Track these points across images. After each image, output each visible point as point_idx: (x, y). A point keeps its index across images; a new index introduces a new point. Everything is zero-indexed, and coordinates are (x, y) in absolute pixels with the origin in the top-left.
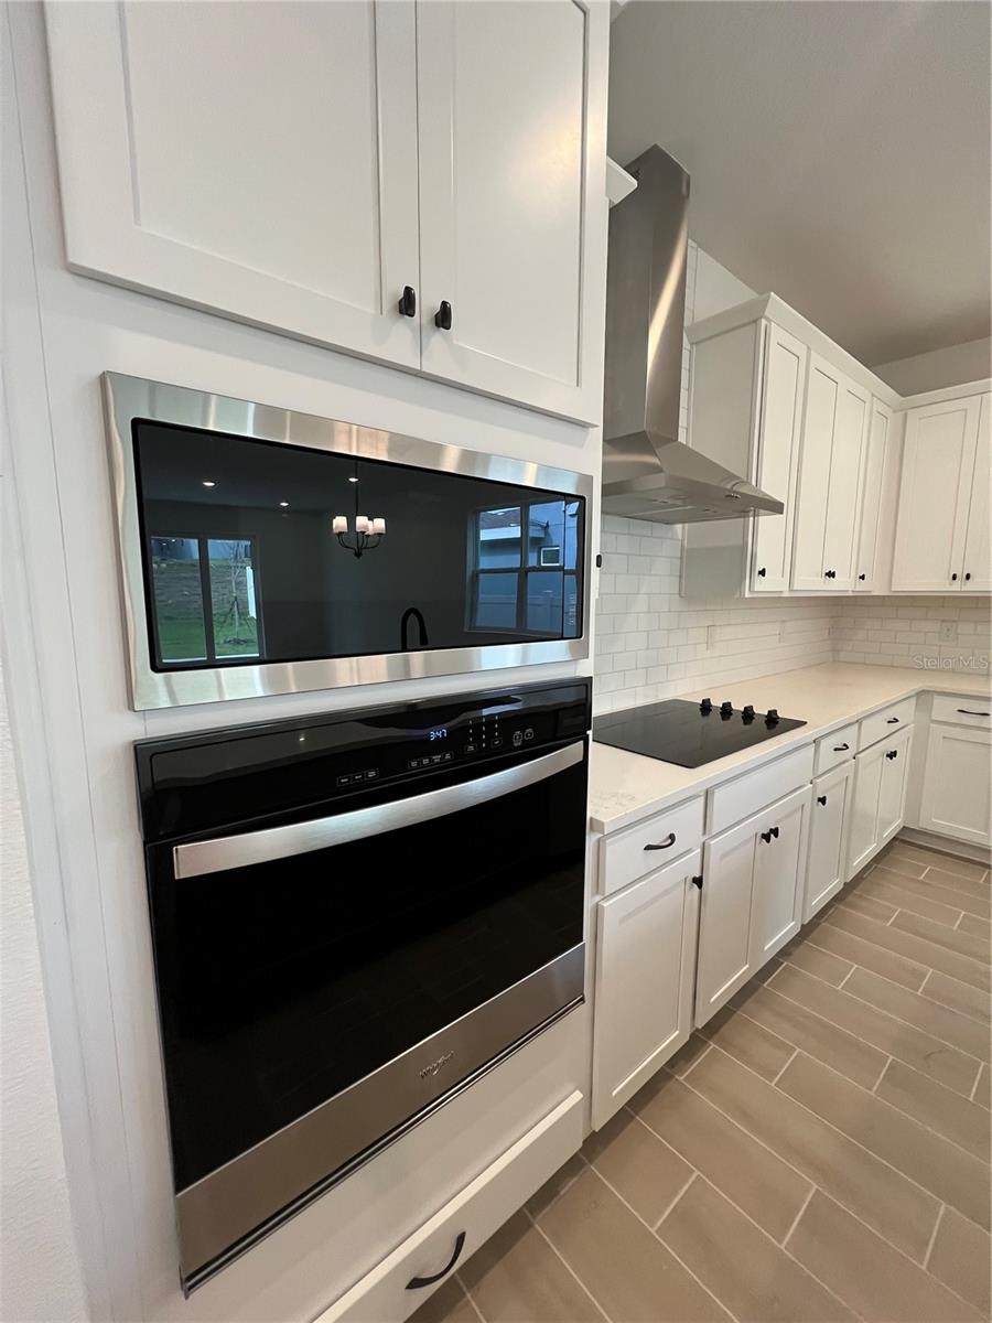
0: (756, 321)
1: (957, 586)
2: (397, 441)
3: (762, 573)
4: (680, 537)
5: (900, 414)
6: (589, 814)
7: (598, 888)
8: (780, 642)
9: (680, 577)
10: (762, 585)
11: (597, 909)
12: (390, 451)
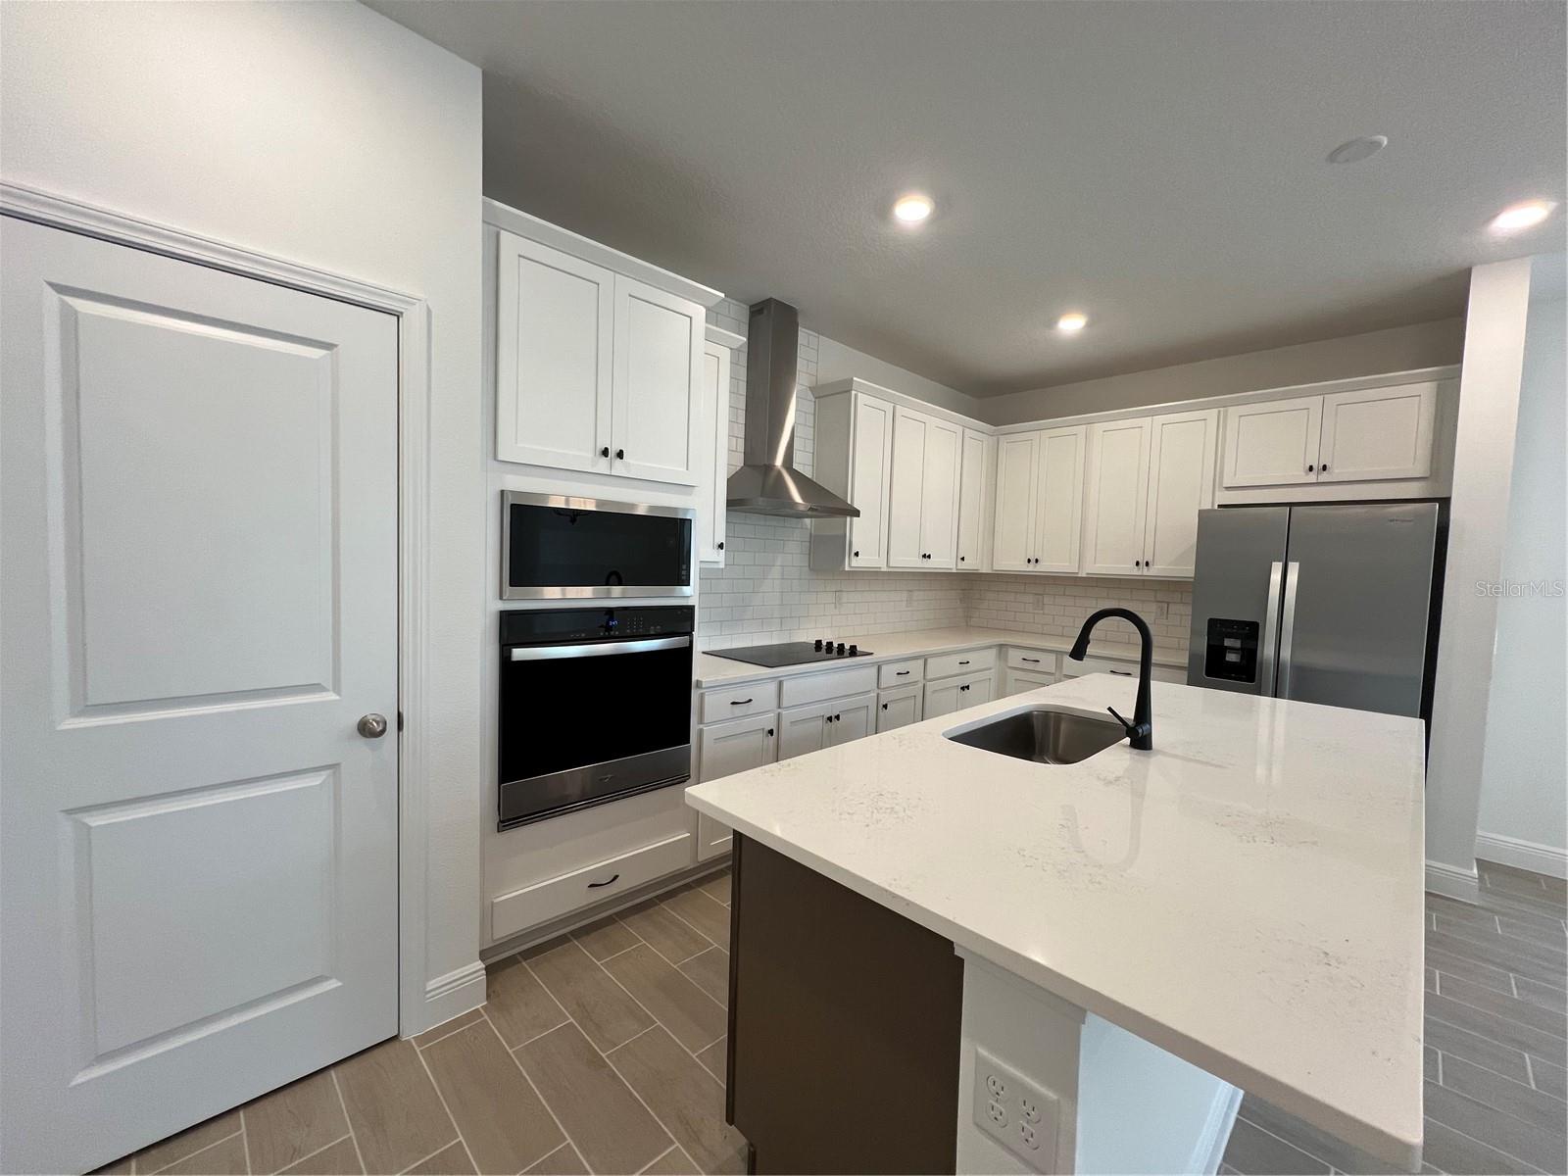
0: (849, 391)
1: (1031, 568)
2: (599, 502)
3: (857, 554)
4: (809, 527)
5: (995, 438)
6: (694, 678)
7: (701, 721)
8: (907, 607)
9: (810, 554)
10: (856, 563)
11: (701, 732)
12: (597, 506)
